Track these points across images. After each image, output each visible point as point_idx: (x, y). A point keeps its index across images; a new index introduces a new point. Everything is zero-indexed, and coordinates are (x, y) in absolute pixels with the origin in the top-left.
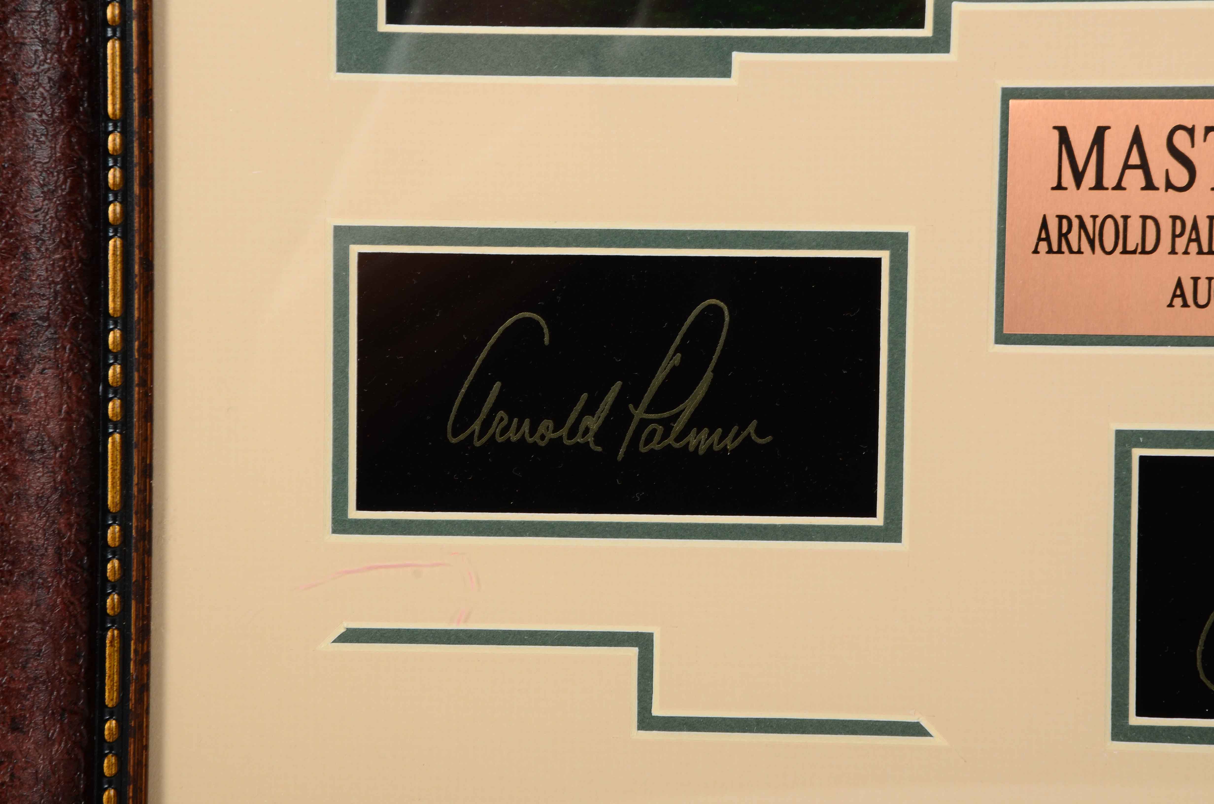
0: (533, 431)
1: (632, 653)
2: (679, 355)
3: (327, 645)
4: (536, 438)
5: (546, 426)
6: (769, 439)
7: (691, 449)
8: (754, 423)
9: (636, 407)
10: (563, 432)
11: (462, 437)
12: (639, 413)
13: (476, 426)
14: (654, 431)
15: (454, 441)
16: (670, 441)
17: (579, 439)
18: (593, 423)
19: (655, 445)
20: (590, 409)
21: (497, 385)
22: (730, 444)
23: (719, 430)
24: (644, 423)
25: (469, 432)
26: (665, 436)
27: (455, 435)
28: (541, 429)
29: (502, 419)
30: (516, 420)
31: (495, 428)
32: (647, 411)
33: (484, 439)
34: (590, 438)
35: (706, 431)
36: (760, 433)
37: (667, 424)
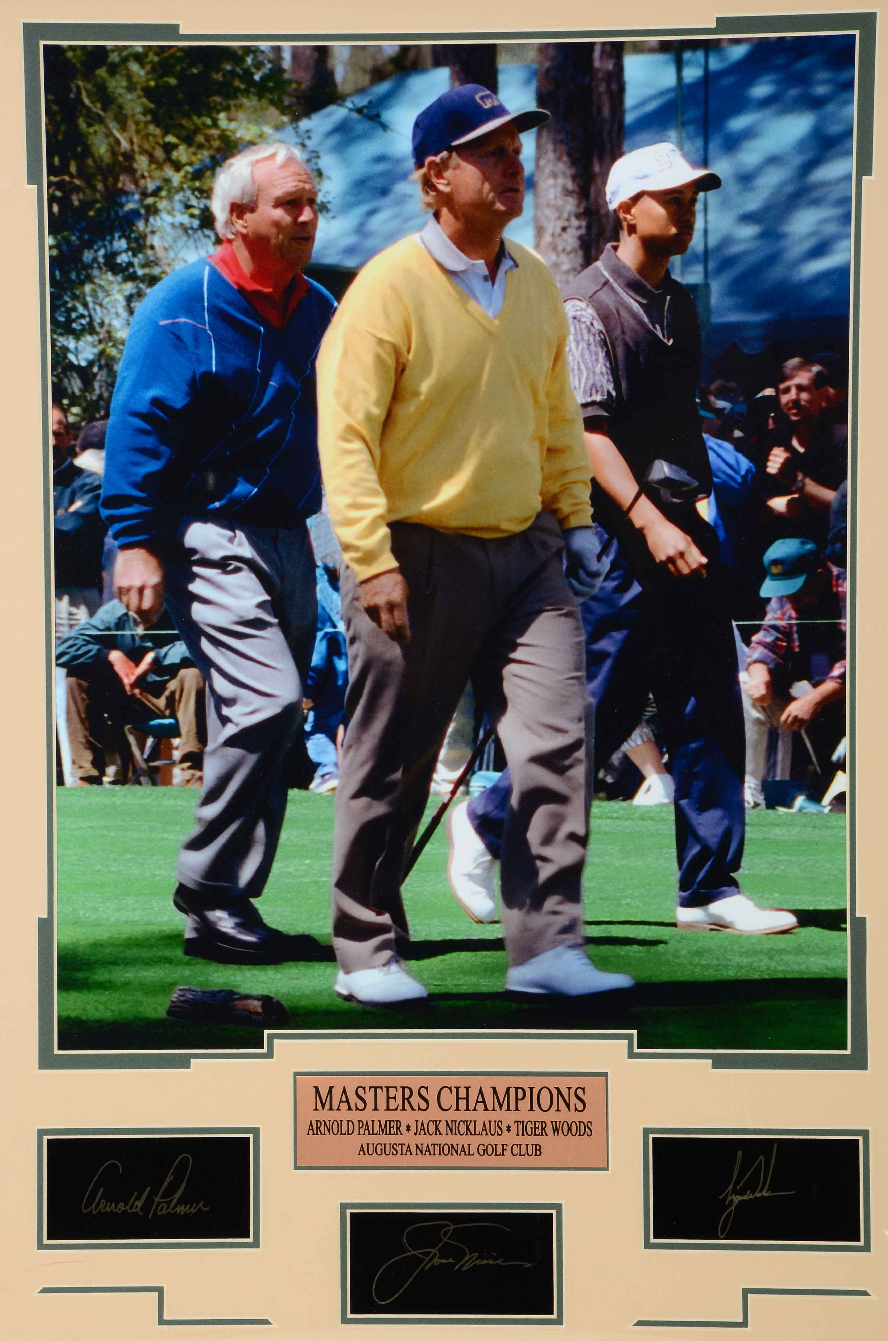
0: (116, 1207)
1: (156, 1294)
2: (172, 1176)
3: (36, 1294)
4: (117, 1210)
5: (121, 1205)
6: (208, 1208)
7: (178, 1213)
8: (202, 1202)
9: (156, 1197)
10: (128, 1207)
11: (88, 1210)
12: (157, 1200)
13: (93, 1206)
14: (163, 1206)
15: (85, 1212)
16: (170, 1210)
17: (134, 1210)
18: (139, 1204)
19: (164, 1212)
20: (138, 1198)
21: (102, 1189)
22: (193, 1210)
23: (189, 1206)
24: (159, 1203)
25: (91, 1208)
26: (168, 1208)
27: (85, 1209)
28: (119, 1207)
29: (103, 1203)
30: (109, 1203)
31: (102, 1206)
32: (160, 1199)
33: (97, 1211)
34: (138, 1210)
35: (183, 1206)
36: (205, 1206)
37: (168, 1203)
